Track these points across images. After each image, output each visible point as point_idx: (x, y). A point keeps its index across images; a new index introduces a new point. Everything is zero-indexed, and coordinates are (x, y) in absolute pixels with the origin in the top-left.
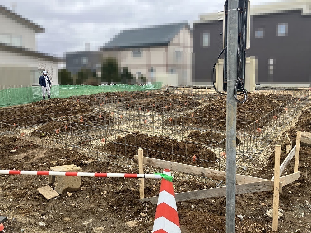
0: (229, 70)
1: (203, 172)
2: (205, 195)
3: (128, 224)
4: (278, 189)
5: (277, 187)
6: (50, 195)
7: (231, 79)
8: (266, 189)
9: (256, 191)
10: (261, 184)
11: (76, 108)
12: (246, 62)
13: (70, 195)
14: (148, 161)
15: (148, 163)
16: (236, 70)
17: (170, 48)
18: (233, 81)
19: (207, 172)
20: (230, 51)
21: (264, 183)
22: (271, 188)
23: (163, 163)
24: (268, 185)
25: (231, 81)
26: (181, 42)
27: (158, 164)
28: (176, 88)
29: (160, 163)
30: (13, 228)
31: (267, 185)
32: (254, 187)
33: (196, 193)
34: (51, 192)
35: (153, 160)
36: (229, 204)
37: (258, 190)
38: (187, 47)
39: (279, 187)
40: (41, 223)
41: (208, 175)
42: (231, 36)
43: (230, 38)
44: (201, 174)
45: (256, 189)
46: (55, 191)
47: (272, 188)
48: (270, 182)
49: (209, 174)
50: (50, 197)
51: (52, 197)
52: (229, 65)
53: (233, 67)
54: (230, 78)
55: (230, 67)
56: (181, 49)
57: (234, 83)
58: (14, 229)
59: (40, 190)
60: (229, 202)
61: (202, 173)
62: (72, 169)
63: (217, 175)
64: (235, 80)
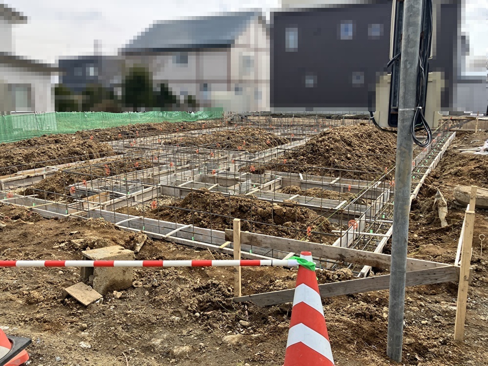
0: (405, 93)
1: (343, 255)
2: (345, 290)
3: (227, 340)
4: (467, 279)
5: (465, 276)
6: (88, 298)
7: (407, 108)
8: (446, 279)
9: (430, 282)
10: (439, 271)
11: (92, 151)
12: (429, 79)
13: (118, 296)
14: (249, 239)
15: (248, 241)
16: (415, 93)
17: (235, 52)
18: (410, 111)
19: (350, 255)
20: (408, 62)
21: (444, 270)
22: (455, 278)
23: (275, 241)
24: (451, 273)
25: (407, 111)
26: (252, 42)
27: (266, 243)
28: (246, 116)
29: (269, 241)
30: (42, 356)
31: (449, 272)
32: (427, 276)
33: (331, 288)
34: (87, 292)
35: (257, 236)
36: (395, 304)
37: (433, 281)
38: (261, 50)
39: (468, 276)
40: (83, 344)
41: (351, 259)
42: (411, 37)
43: (408, 40)
44: (339, 256)
45: (430, 279)
46: (93, 290)
47: (457, 277)
48: (455, 269)
49: (352, 257)
50: (89, 301)
51: (92, 300)
52: (405, 84)
53: (412, 88)
54: (405, 106)
55: (405, 88)
56: (252, 54)
57: (412, 114)
58: (44, 357)
59: (70, 290)
60: (395, 301)
61: (341, 255)
62: (119, 253)
63: (367, 259)
64: (413, 109)
